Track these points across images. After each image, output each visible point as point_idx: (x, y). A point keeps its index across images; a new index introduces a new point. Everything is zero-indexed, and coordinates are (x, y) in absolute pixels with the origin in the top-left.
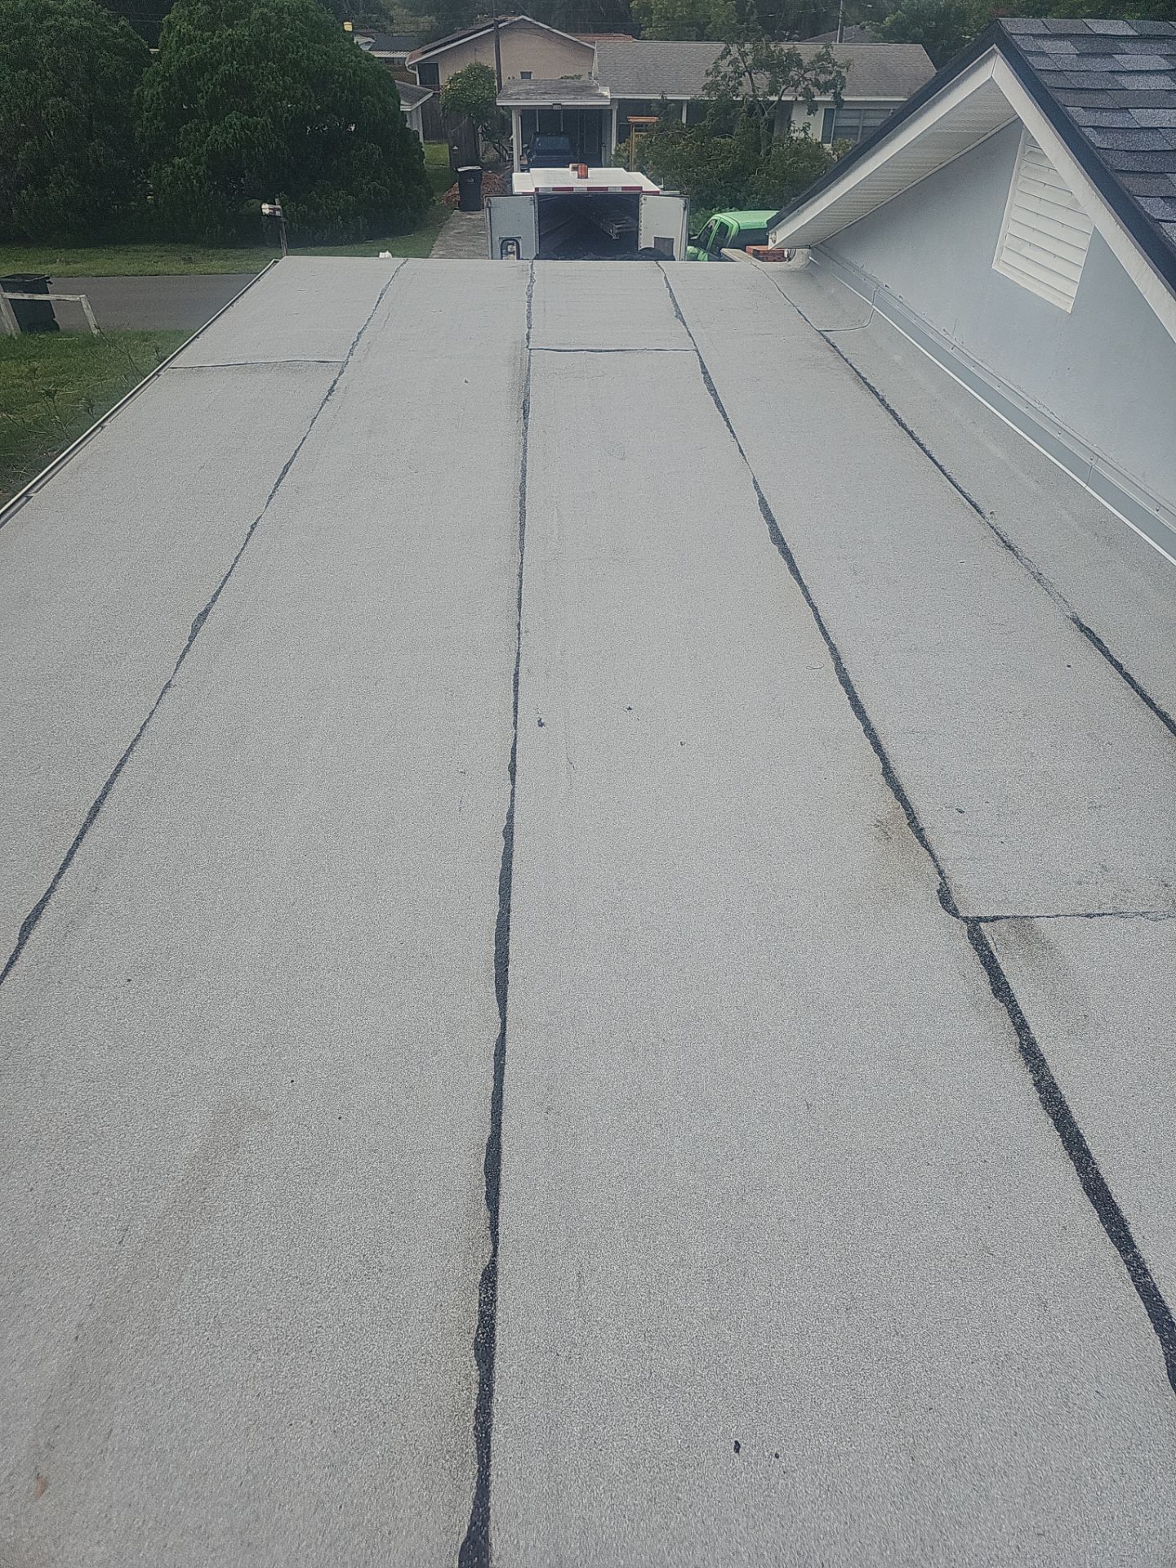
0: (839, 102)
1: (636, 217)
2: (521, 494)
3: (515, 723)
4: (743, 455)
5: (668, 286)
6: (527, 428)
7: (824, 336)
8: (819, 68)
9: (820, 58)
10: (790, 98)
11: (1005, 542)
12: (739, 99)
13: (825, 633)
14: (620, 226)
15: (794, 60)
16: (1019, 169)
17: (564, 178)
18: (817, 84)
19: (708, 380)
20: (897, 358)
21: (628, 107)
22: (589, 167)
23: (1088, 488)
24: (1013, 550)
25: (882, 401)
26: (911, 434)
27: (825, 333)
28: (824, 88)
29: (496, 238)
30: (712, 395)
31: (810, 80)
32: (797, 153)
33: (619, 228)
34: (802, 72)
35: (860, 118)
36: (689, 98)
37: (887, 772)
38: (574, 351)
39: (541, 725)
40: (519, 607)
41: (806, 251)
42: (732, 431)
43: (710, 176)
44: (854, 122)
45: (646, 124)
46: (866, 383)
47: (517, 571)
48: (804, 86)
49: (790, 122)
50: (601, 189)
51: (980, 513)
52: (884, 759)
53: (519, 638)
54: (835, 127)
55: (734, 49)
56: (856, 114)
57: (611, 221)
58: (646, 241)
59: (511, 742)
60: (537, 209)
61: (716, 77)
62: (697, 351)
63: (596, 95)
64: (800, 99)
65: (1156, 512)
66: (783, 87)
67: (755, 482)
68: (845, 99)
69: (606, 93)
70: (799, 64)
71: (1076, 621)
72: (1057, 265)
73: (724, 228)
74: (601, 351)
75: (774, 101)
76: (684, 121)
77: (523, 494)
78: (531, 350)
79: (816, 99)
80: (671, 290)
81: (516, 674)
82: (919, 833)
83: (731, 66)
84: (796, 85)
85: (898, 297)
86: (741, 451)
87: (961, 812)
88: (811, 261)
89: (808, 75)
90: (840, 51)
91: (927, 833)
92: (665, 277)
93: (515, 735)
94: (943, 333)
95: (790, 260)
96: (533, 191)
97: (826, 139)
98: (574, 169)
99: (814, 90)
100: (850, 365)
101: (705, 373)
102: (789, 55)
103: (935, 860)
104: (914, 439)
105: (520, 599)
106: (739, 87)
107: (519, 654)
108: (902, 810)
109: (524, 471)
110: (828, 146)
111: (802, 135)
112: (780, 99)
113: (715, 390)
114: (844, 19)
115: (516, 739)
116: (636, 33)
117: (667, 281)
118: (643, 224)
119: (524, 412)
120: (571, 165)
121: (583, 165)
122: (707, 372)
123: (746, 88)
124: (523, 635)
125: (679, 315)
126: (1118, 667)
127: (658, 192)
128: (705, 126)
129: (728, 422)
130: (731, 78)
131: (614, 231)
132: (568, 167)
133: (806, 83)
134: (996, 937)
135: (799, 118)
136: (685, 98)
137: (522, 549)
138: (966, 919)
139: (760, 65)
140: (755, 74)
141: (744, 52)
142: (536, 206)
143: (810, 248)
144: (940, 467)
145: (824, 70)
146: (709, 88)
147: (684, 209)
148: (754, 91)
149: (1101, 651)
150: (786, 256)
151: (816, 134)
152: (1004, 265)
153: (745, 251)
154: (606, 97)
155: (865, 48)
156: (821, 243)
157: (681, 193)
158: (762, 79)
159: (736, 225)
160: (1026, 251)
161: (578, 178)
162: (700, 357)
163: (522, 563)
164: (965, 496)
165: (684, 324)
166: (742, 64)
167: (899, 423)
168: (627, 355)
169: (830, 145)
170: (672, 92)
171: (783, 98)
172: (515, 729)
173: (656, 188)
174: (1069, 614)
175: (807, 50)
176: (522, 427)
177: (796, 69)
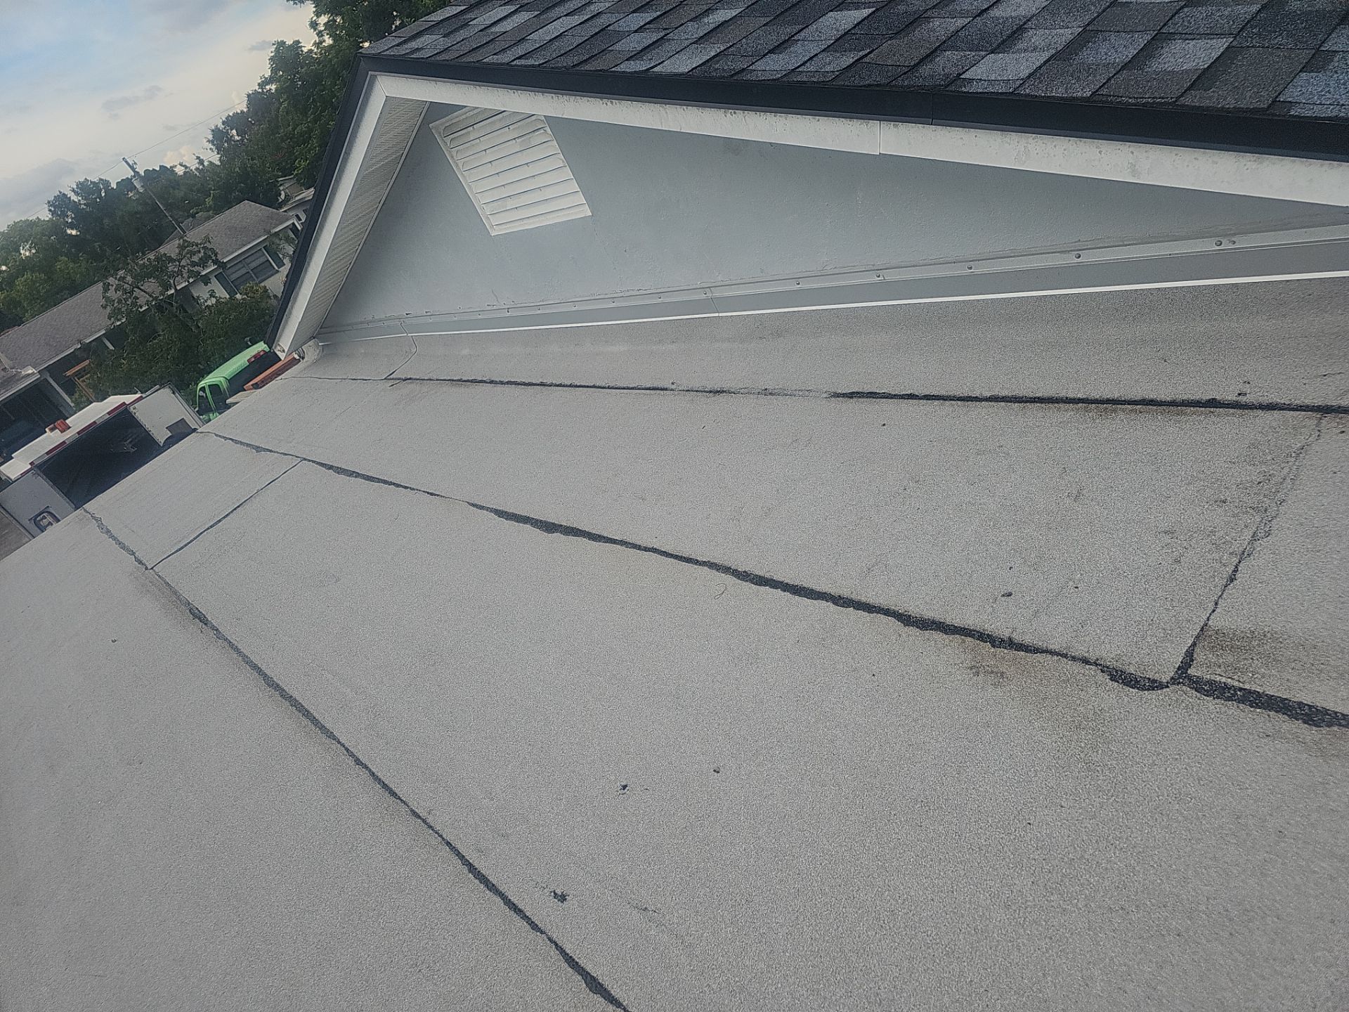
0: (222, 265)
1: (138, 425)
2: (275, 689)
3: (534, 927)
4: (438, 495)
5: (226, 438)
6: (217, 630)
7: (393, 379)
8: (188, 253)
9: (182, 247)
10: (183, 285)
11: (711, 392)
12: (144, 309)
13: (688, 560)
14: (130, 440)
15: (164, 260)
16: (453, 157)
17: (50, 440)
18: (194, 264)
19: (339, 471)
20: (466, 352)
21: (56, 370)
22: (65, 420)
23: (721, 315)
24: (723, 392)
25: (492, 382)
26: (542, 384)
27: (391, 377)
28: (203, 263)
29: (26, 522)
30: (356, 477)
31: (188, 265)
32: (220, 312)
33: (130, 442)
34: (178, 263)
35: (244, 266)
36: (104, 332)
37: (906, 619)
38: (195, 539)
39: (563, 898)
40: (393, 794)
41: (311, 343)
42: (406, 488)
43: (167, 368)
44: (243, 271)
45: (84, 369)
46: (465, 381)
47: (351, 762)
48: (186, 271)
49: (196, 300)
50: (90, 426)
51: (666, 389)
52: (887, 612)
53: (430, 827)
54: (232, 282)
55: (111, 280)
56: (240, 265)
57: (120, 441)
58: (161, 436)
59: (554, 952)
60: (45, 477)
61: (113, 305)
62: (305, 459)
63: (23, 378)
64: (191, 280)
65: (799, 286)
66: (172, 281)
67: (473, 505)
68: (225, 261)
69: (30, 372)
70: (171, 260)
71: (837, 395)
72: (548, 194)
73: (214, 388)
74: (220, 521)
75: (173, 294)
76: (111, 348)
77: (277, 687)
78: (152, 568)
79: (203, 273)
80: (231, 439)
81: (471, 868)
82: (1011, 644)
83: (118, 292)
84: (180, 273)
85: (425, 314)
86: (432, 494)
87: (1010, 595)
88: (323, 345)
89: (183, 263)
90: (194, 235)
91: (1017, 638)
92: (216, 435)
93: (550, 939)
94: (489, 308)
95: (303, 358)
96: (30, 466)
97: (232, 294)
98: (52, 430)
99: (196, 269)
100: (437, 380)
101: (331, 467)
102: (158, 259)
103: (1065, 656)
104: (551, 386)
105: (385, 786)
106: (137, 301)
107: (448, 844)
108: (969, 639)
109: (255, 667)
110: (238, 296)
111: (214, 301)
112: (176, 289)
113: (354, 472)
114: (176, 220)
115: (556, 945)
116: (18, 321)
117: (220, 436)
118: (148, 426)
119: (199, 619)
120: (47, 430)
121: (59, 422)
122: (333, 466)
123: (143, 299)
124: (430, 820)
125: (258, 449)
126: (912, 396)
127: (141, 396)
128: (132, 339)
129: (394, 484)
130: (126, 300)
131: (128, 447)
132: (46, 432)
133: (186, 268)
134: (1219, 671)
135: (201, 292)
136: (102, 333)
137: (331, 736)
138: (1174, 681)
139: (140, 277)
140: (142, 285)
141: (121, 277)
142: (42, 475)
143: (314, 338)
144: (594, 387)
145: (193, 253)
146: (115, 314)
147: (174, 393)
148: (151, 296)
149: (884, 398)
150: (298, 358)
151: (223, 294)
152: (500, 227)
153: (245, 390)
154: (33, 374)
155: (208, 225)
156: (321, 328)
157: (161, 386)
158: (151, 285)
159: (222, 379)
160: (510, 204)
161: (62, 432)
162: (313, 462)
163: (347, 750)
164: (639, 389)
165: (271, 451)
166: (126, 286)
167: (524, 385)
168: (246, 506)
169: (239, 294)
170: (86, 337)
171: (178, 288)
172: (542, 932)
173: (138, 395)
174: (825, 395)
175: (170, 248)
176: (212, 633)
177: (170, 264)
